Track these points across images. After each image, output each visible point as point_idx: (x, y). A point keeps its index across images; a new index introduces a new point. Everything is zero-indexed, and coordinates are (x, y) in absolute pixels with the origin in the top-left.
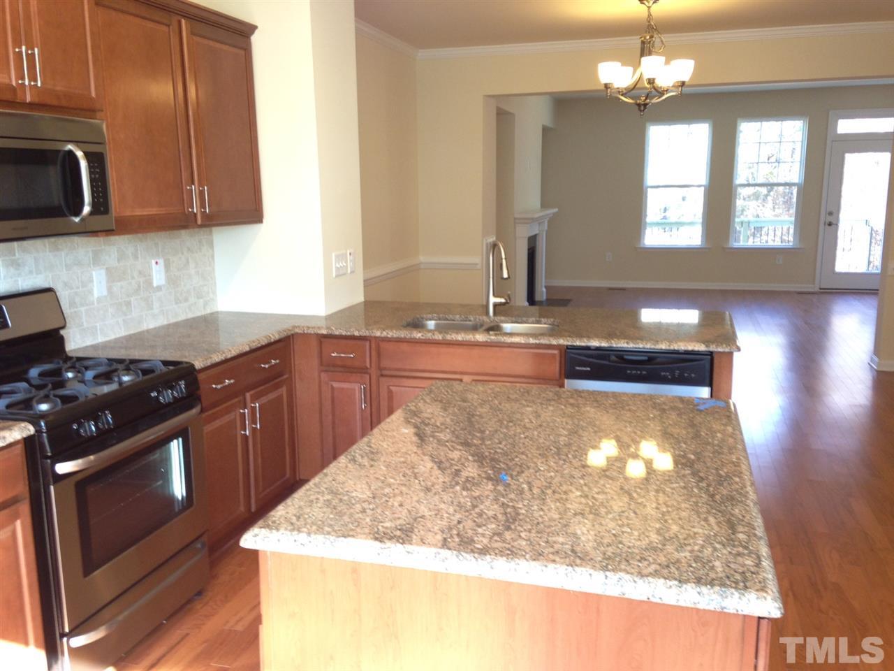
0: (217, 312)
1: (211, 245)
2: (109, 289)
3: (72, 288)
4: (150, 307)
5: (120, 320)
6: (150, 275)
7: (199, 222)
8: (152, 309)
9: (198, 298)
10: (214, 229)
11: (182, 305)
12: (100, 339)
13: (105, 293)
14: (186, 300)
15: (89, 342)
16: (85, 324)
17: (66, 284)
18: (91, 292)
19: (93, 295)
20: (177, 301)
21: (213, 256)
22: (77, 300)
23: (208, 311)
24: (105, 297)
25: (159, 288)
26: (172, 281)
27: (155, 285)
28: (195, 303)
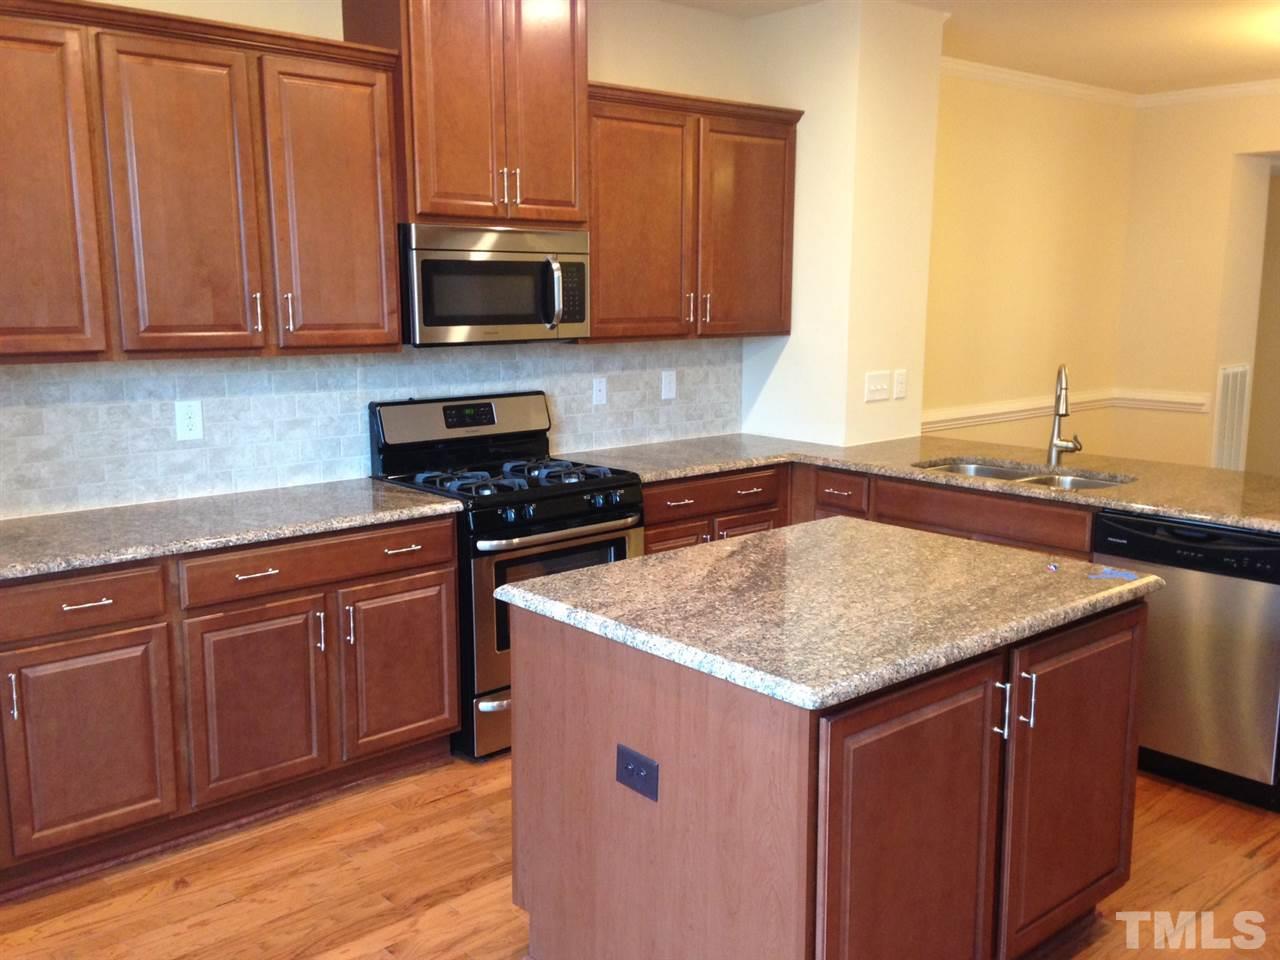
0: (740, 435)
1: (740, 359)
2: (609, 399)
3: (569, 394)
4: (656, 421)
5: (619, 430)
6: (658, 387)
7: (699, 332)
8: (658, 423)
9: (717, 416)
10: (746, 340)
11: (694, 422)
12: (596, 448)
13: (604, 402)
14: (701, 417)
15: (583, 448)
16: (580, 429)
17: (563, 390)
18: (590, 399)
19: (591, 402)
20: (689, 418)
21: (741, 372)
22: (574, 405)
23: (728, 432)
24: (604, 405)
25: (668, 402)
26: (683, 395)
27: (663, 397)
28: (712, 422)
